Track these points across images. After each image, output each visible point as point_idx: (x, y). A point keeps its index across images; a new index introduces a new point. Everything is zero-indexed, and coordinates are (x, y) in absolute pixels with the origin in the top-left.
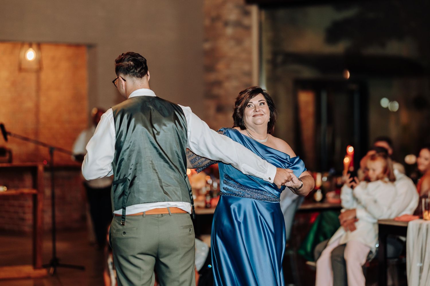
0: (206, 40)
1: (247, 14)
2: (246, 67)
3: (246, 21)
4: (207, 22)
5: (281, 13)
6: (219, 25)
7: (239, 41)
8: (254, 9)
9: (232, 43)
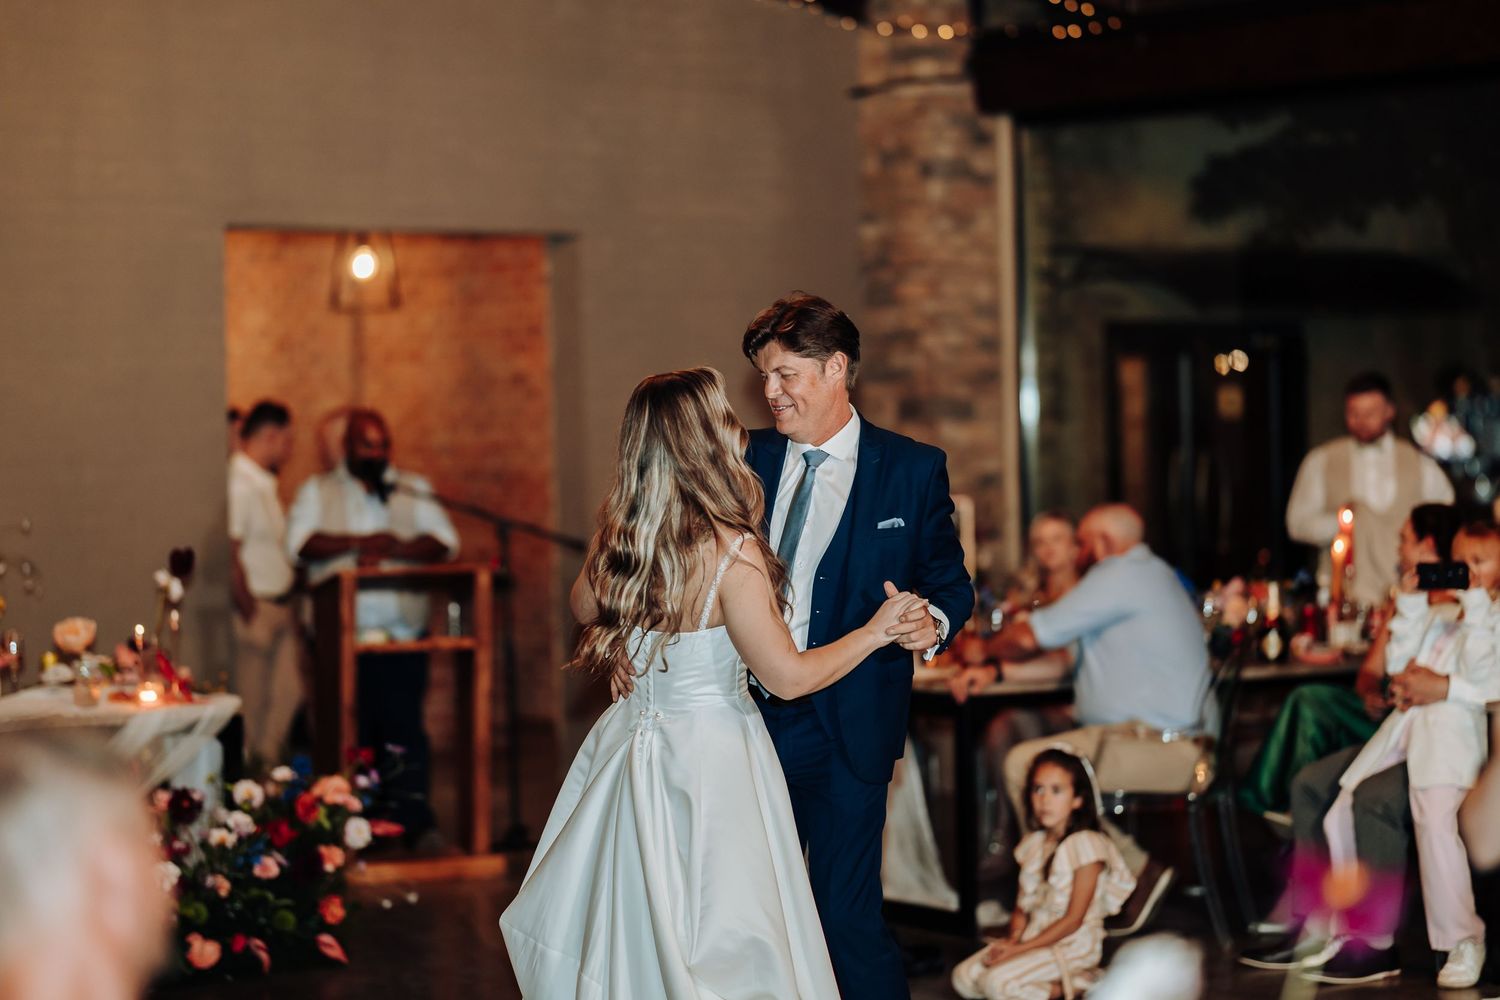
0: (869, 218)
1: (983, 140)
2: (983, 291)
3: (980, 163)
4: (871, 166)
5: (1069, 137)
6: (907, 172)
7: (962, 219)
8: (1002, 129)
9: (945, 224)
